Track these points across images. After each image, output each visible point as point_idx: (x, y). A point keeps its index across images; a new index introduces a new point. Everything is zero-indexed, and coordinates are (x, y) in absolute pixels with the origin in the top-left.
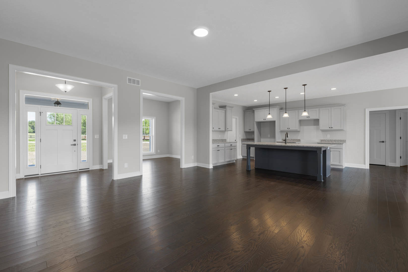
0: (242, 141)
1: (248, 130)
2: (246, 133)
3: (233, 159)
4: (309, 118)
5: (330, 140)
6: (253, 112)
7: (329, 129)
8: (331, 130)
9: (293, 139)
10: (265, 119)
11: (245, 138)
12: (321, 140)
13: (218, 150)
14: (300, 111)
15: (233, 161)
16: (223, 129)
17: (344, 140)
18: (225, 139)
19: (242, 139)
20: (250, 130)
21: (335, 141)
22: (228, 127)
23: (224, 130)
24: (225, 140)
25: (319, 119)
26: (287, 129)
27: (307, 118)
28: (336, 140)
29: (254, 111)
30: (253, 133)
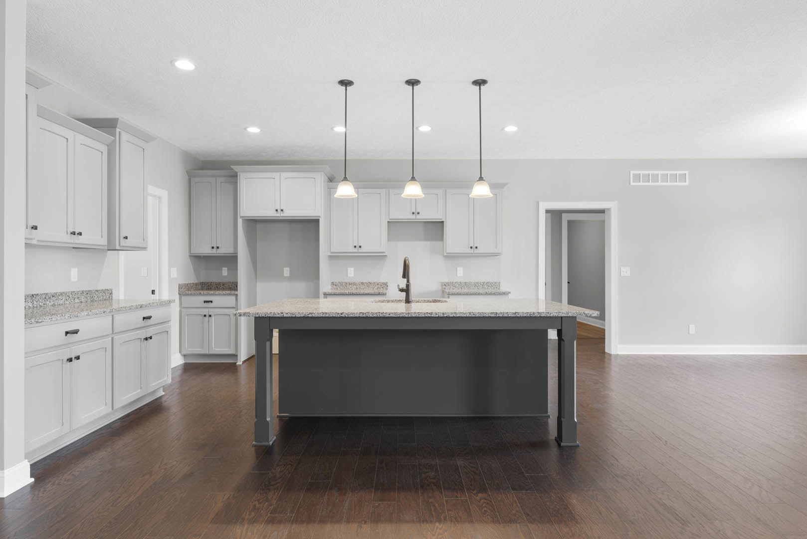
0: (181, 294)
1: (206, 250)
2: (199, 260)
3: (154, 384)
4: (418, 217)
5: (465, 283)
6: (233, 178)
7: (470, 252)
8: (473, 254)
9: (367, 281)
10: (282, 210)
11: (192, 280)
12: (442, 283)
13: (70, 360)
14: (392, 191)
15: (154, 392)
16: (95, 236)
17: (496, 283)
18: (104, 291)
19: (180, 287)
20: (214, 251)
21: (476, 285)
22: (126, 226)
23: (104, 241)
24: (107, 295)
25: (443, 222)
26: (352, 249)
27: (414, 217)
28: (477, 283)
29: (235, 176)
30: (231, 260)
